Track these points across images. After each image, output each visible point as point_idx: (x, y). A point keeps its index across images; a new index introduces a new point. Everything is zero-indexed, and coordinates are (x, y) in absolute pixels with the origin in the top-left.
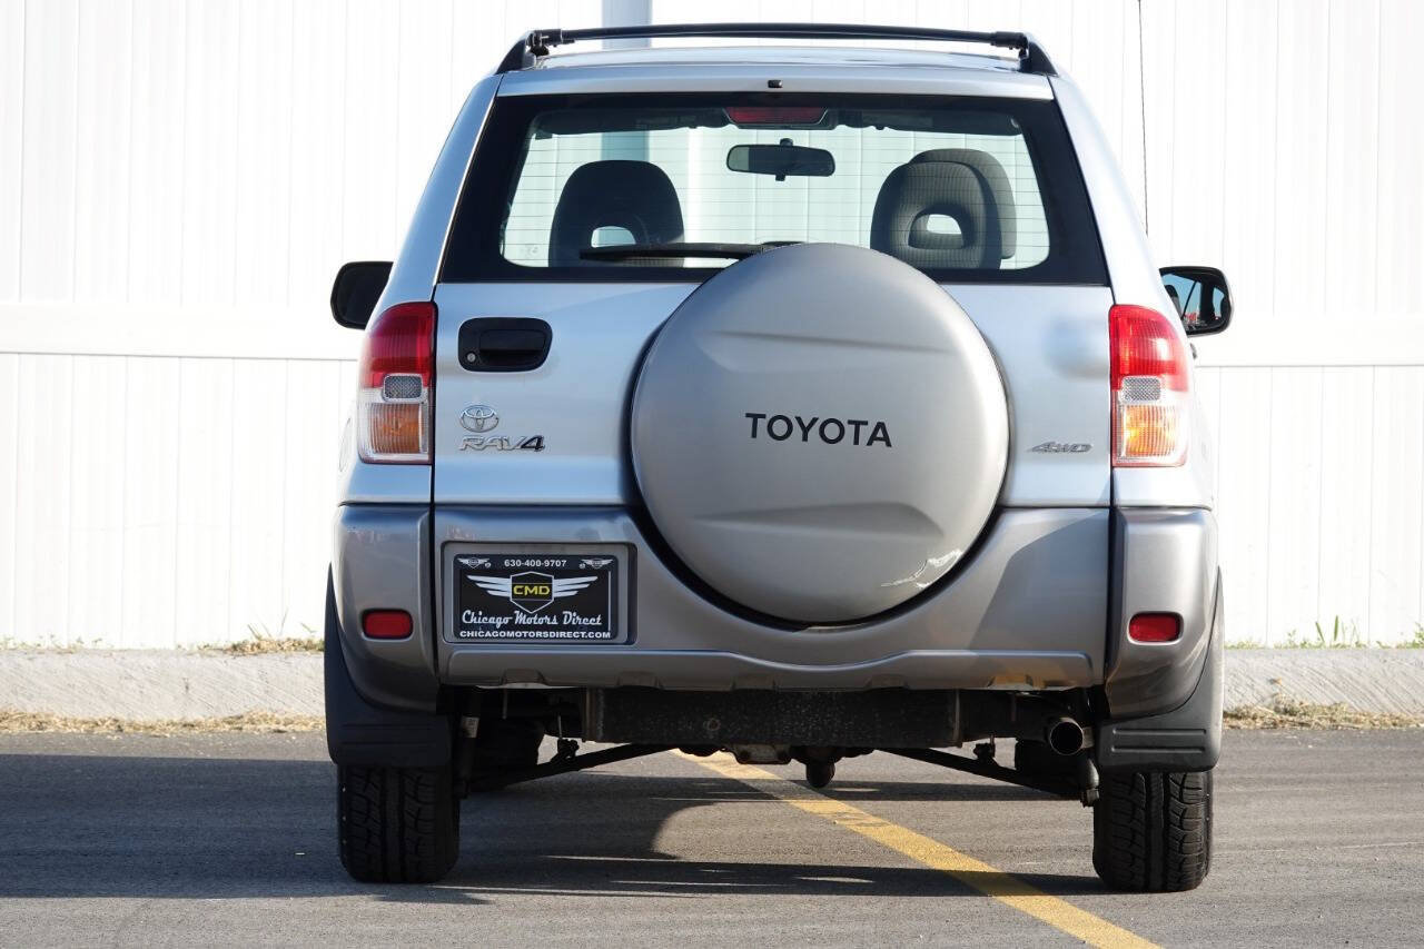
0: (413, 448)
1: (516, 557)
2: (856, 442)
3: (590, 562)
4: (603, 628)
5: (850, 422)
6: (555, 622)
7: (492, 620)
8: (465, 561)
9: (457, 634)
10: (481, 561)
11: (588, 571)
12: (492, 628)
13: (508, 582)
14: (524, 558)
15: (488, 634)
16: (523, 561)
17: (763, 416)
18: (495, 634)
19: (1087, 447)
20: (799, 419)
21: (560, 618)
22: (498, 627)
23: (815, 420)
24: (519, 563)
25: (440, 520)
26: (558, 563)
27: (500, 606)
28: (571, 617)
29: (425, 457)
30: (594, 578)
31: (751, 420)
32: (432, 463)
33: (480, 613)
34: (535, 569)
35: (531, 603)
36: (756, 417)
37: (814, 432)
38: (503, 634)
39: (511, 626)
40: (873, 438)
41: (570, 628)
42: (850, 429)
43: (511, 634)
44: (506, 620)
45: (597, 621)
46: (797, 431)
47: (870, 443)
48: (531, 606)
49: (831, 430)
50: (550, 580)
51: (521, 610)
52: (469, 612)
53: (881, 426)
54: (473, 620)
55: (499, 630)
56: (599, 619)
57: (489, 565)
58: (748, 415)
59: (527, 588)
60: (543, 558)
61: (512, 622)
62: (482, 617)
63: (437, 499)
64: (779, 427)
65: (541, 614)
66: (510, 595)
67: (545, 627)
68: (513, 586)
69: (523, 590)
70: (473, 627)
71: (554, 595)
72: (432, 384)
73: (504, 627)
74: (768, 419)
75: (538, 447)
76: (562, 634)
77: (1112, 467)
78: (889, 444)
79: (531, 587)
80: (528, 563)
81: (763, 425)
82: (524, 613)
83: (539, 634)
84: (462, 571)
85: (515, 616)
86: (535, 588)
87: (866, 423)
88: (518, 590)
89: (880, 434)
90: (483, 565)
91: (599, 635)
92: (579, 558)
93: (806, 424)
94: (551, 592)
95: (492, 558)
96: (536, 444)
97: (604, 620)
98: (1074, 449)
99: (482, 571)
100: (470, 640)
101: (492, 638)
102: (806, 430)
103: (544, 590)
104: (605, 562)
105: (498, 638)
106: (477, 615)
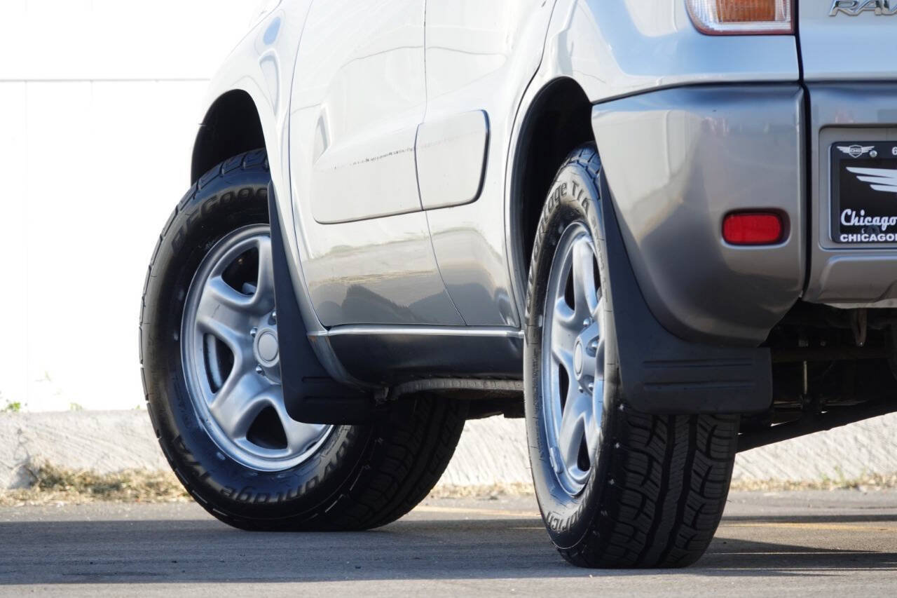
0: (769, 15)
7: (876, 221)
8: (846, 150)
9: (835, 239)
10: (864, 150)
12: (876, 230)
15: (873, 237)
18: (882, 238)
22: (884, 229)
25: (816, 98)
29: (787, 26)
32: (795, 32)
33: (863, 213)
38: (891, 238)
52: (849, 211)
54: (854, 221)
55: (886, 232)
57: (874, 154)
62: (865, 217)
63: (806, 76)
70: (855, 230)
84: (840, 162)
90: (868, 154)
95: (878, 145)
99: (866, 161)
100: (852, 246)
101: (878, 242)
105: (886, 242)
106: (858, 215)
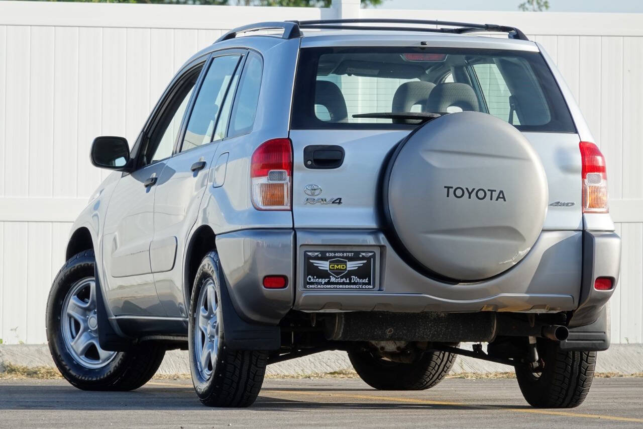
0: (282, 203)
1: (331, 252)
2: (491, 199)
3: (364, 254)
4: (369, 284)
5: (489, 190)
6: (348, 281)
7: (320, 280)
8: (309, 254)
9: (305, 287)
10: (316, 254)
11: (363, 258)
12: (320, 284)
13: (328, 263)
14: (335, 252)
15: (319, 286)
16: (335, 254)
17: (452, 188)
18: (322, 286)
19: (573, 204)
20: (467, 189)
21: (350, 280)
22: (323, 283)
23: (474, 189)
24: (332, 255)
25: (299, 235)
26: (350, 255)
27: (324, 274)
28: (355, 279)
29: (289, 208)
30: (365, 262)
31: (446, 189)
32: (292, 210)
33: (315, 277)
34: (340, 257)
35: (337, 273)
36: (448, 188)
37: (473, 194)
38: (325, 286)
39: (329, 283)
40: (498, 197)
41: (355, 284)
42: (489, 193)
43: (329, 286)
44: (327, 280)
45: (366, 281)
46: (466, 194)
47: (497, 200)
48: (338, 274)
49: (480, 194)
50: (346, 262)
51: (333, 276)
52: (310, 277)
53: (501, 192)
54: (312, 280)
55: (324, 284)
56: (367, 280)
58: (445, 187)
59: (336, 266)
60: (343, 252)
61: (329, 281)
62: (316, 279)
63: (295, 226)
64: (459, 193)
65: (342, 278)
66: (328, 269)
67: (343, 283)
68: (330, 265)
69: (334, 267)
70: (312, 283)
71: (348, 269)
72: (292, 175)
73: (325, 284)
74: (454, 189)
75: (340, 203)
76: (352, 286)
77: (583, 213)
78: (505, 200)
79: (338, 265)
80: (337, 255)
81: (451, 191)
82: (335, 277)
83: (341, 286)
84: (307, 258)
85: (330, 278)
86: (340, 266)
87: (495, 191)
88: (332, 267)
89: (501, 196)
91: (367, 287)
92: (359, 253)
93: (470, 191)
94: (346, 268)
95: (321, 252)
96: (339, 201)
97: (369, 280)
98: (567, 205)
99: (317, 258)
100: (311, 289)
101: (321, 288)
102: (470, 194)
103: (343, 267)
104: (371, 254)
105: (324, 288)
106: (314, 278)
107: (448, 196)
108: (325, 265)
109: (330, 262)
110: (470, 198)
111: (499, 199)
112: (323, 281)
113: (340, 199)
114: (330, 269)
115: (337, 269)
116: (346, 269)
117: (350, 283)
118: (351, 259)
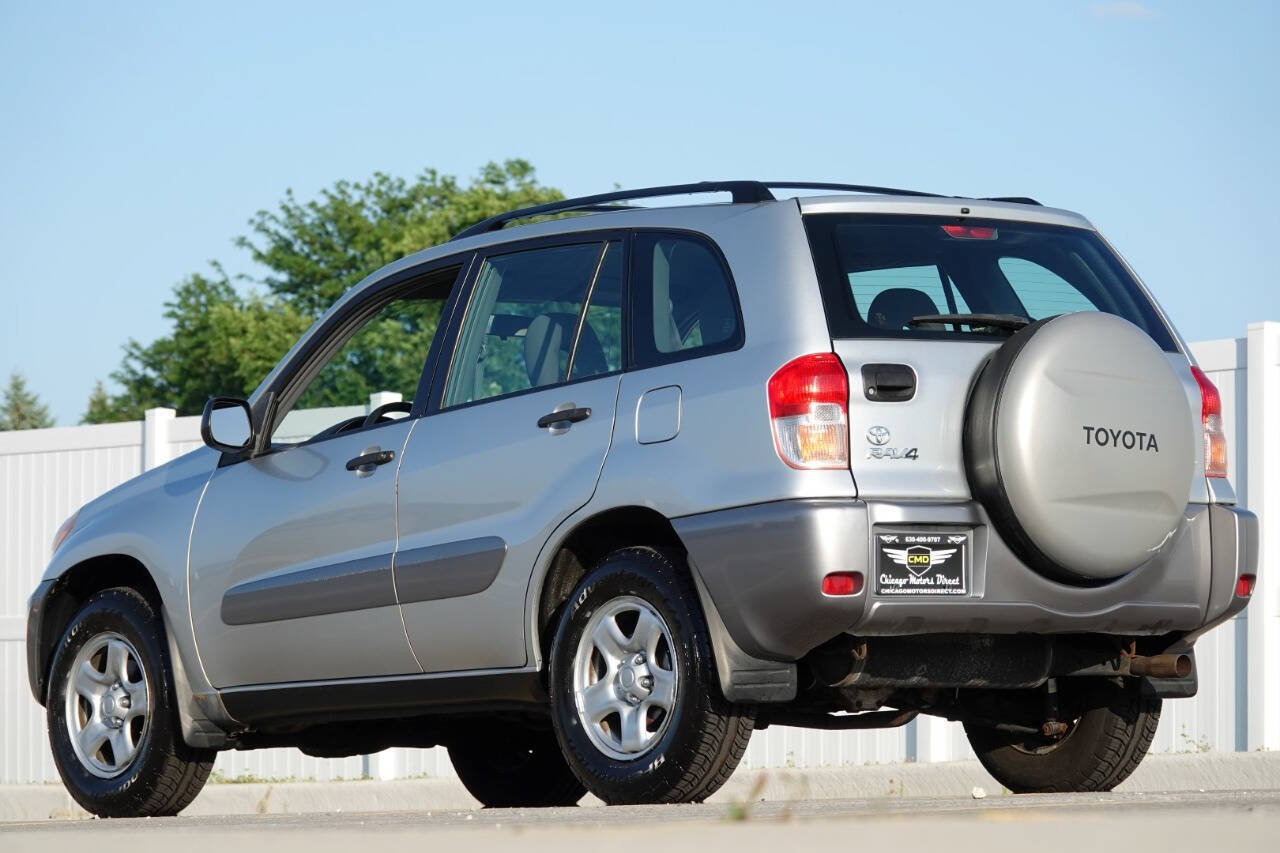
1: (911, 535)
2: (1141, 448)
3: (953, 539)
4: (960, 587)
5: (1138, 434)
6: (932, 583)
11: (952, 545)
13: (906, 553)
14: (915, 535)
16: (915, 538)
17: (1093, 429)
20: (1111, 431)
21: (935, 580)
23: (1119, 432)
24: (912, 539)
26: (935, 540)
27: (900, 571)
28: (941, 579)
30: (954, 551)
31: (1086, 431)
34: (922, 544)
35: (918, 568)
36: (1089, 429)
37: (1120, 440)
39: (908, 586)
40: (1149, 445)
41: (944, 587)
42: (1138, 438)
43: (909, 591)
44: (905, 581)
45: (956, 582)
46: (1111, 439)
47: (1148, 449)
48: (919, 570)
49: (1128, 439)
50: (928, 552)
51: (913, 574)
56: (958, 579)
58: (1085, 428)
59: (916, 557)
60: (926, 535)
61: (908, 582)
64: (1102, 436)
65: (924, 577)
66: (906, 563)
67: (927, 586)
68: (908, 556)
69: (914, 559)
71: (932, 563)
72: (847, 410)
73: (904, 587)
74: (1096, 429)
75: (915, 456)
76: (938, 591)
78: (1157, 450)
79: (918, 557)
80: (917, 540)
81: (1093, 433)
82: (915, 575)
83: (925, 591)
85: (909, 578)
86: (921, 557)
87: (1145, 435)
88: (912, 559)
89: (1152, 443)
91: (959, 591)
92: (947, 536)
93: (1115, 434)
94: (929, 561)
96: (914, 454)
97: (961, 581)
102: (1115, 439)
103: (925, 559)
104: (961, 538)
107: (1088, 442)
108: (901, 557)
109: (910, 552)
110: (1115, 445)
111: (1151, 448)
112: (901, 582)
113: (916, 450)
114: (909, 564)
115: (918, 563)
116: (928, 564)
117: (935, 586)
118: (936, 547)
